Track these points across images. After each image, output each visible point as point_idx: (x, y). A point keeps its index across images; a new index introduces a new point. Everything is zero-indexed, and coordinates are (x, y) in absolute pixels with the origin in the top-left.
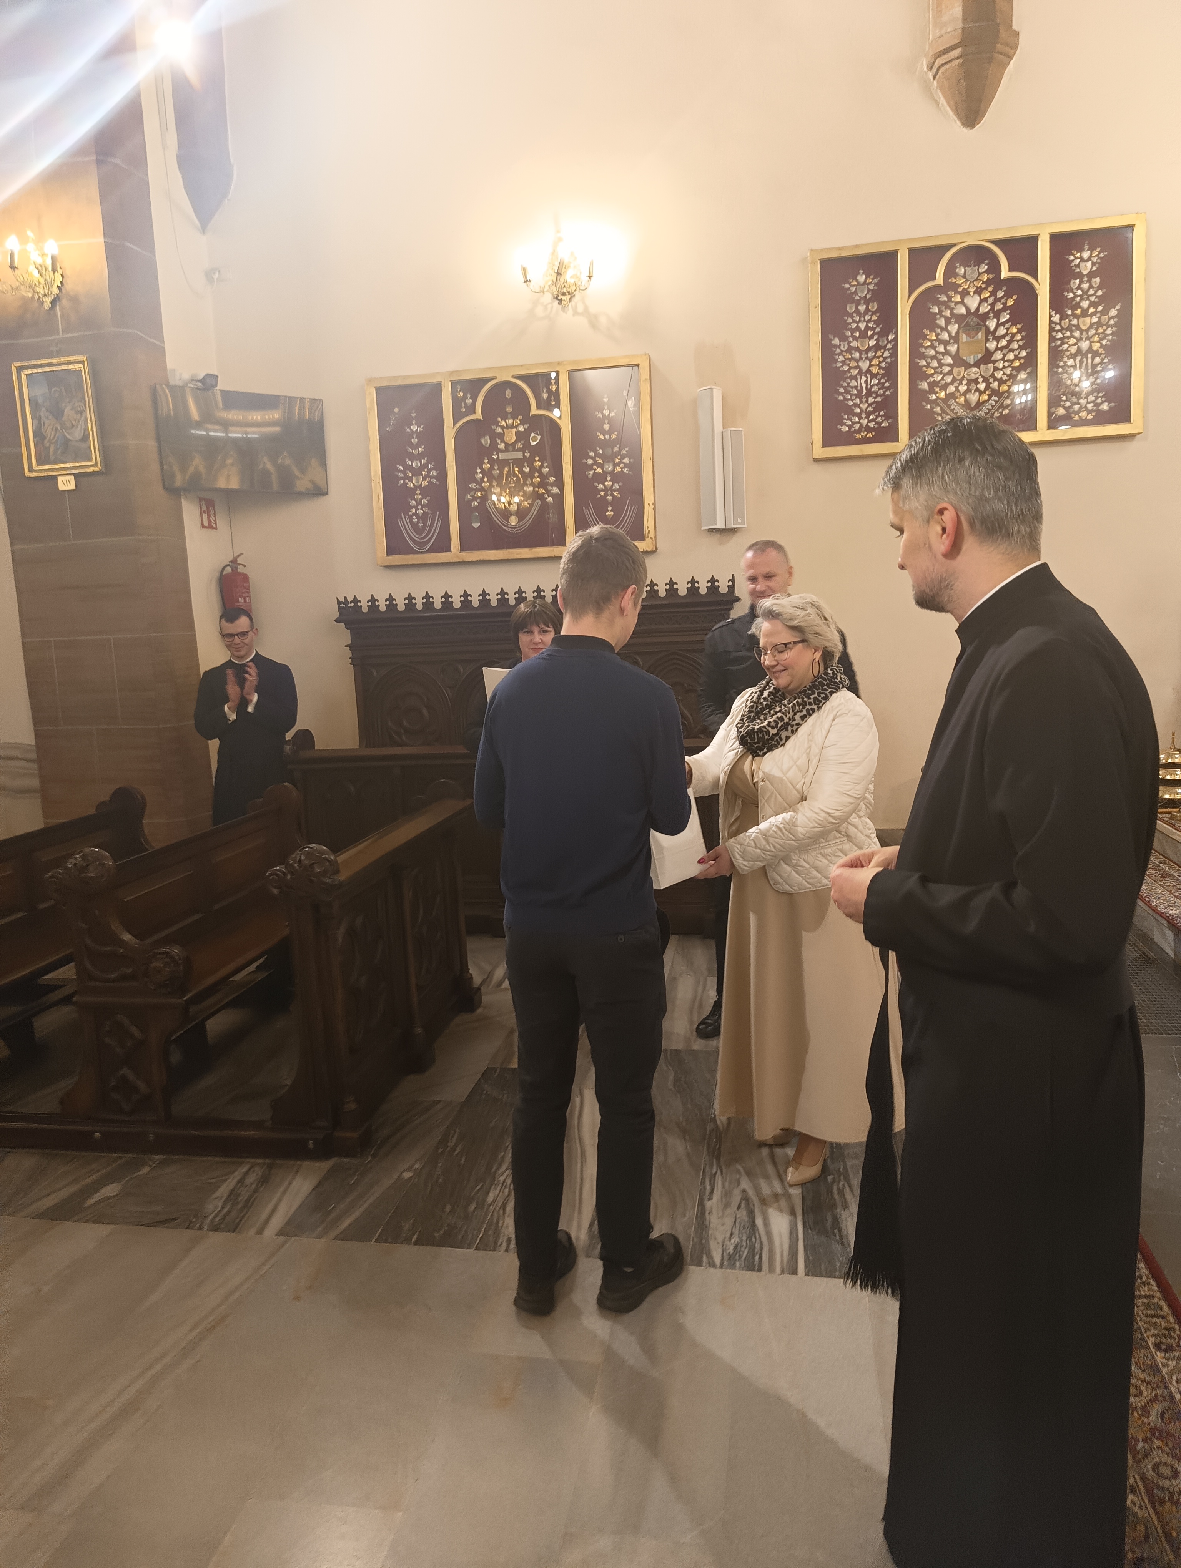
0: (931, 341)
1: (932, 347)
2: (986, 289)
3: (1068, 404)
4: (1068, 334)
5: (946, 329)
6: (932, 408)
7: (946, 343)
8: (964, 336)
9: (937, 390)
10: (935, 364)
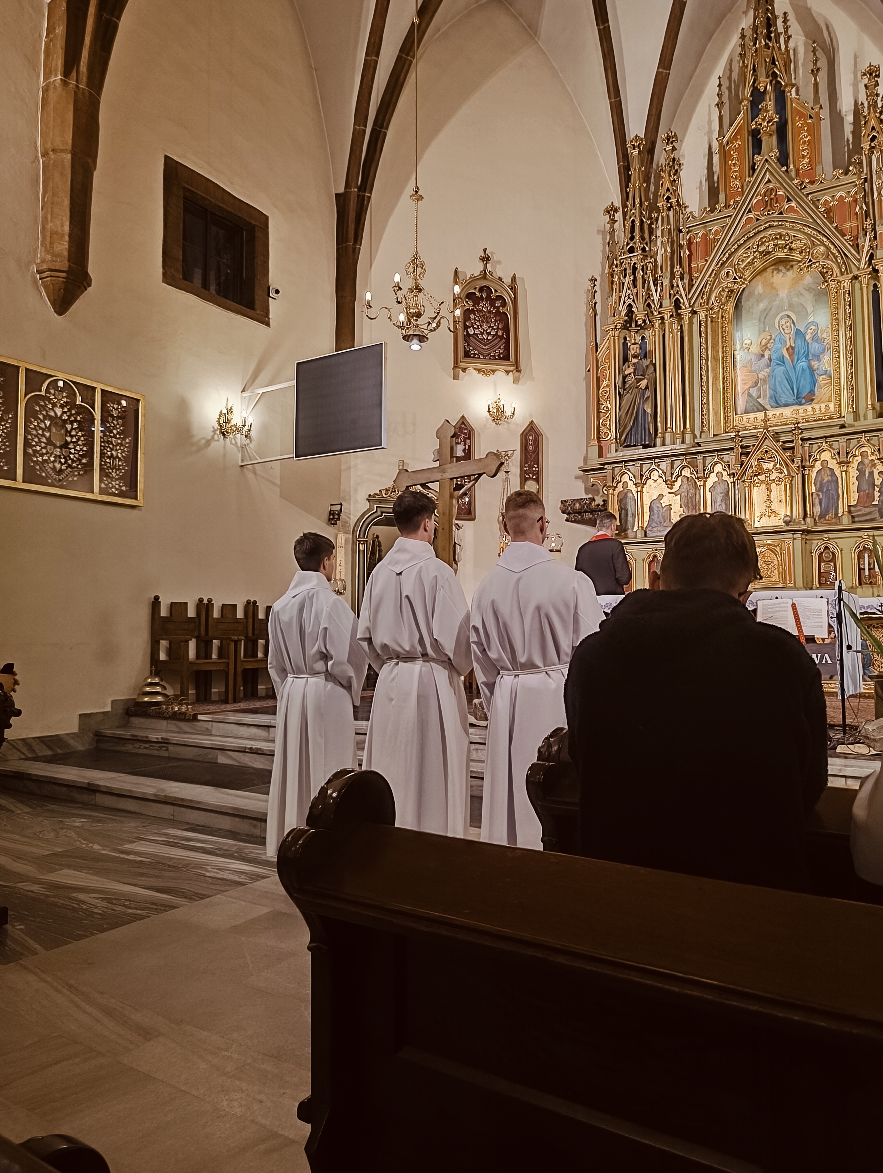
0: (34, 425)
1: (35, 429)
2: (66, 406)
3: (106, 482)
4: (107, 445)
5: (43, 421)
6: (34, 466)
7: (43, 430)
8: (54, 429)
9: (38, 455)
10: (36, 440)
